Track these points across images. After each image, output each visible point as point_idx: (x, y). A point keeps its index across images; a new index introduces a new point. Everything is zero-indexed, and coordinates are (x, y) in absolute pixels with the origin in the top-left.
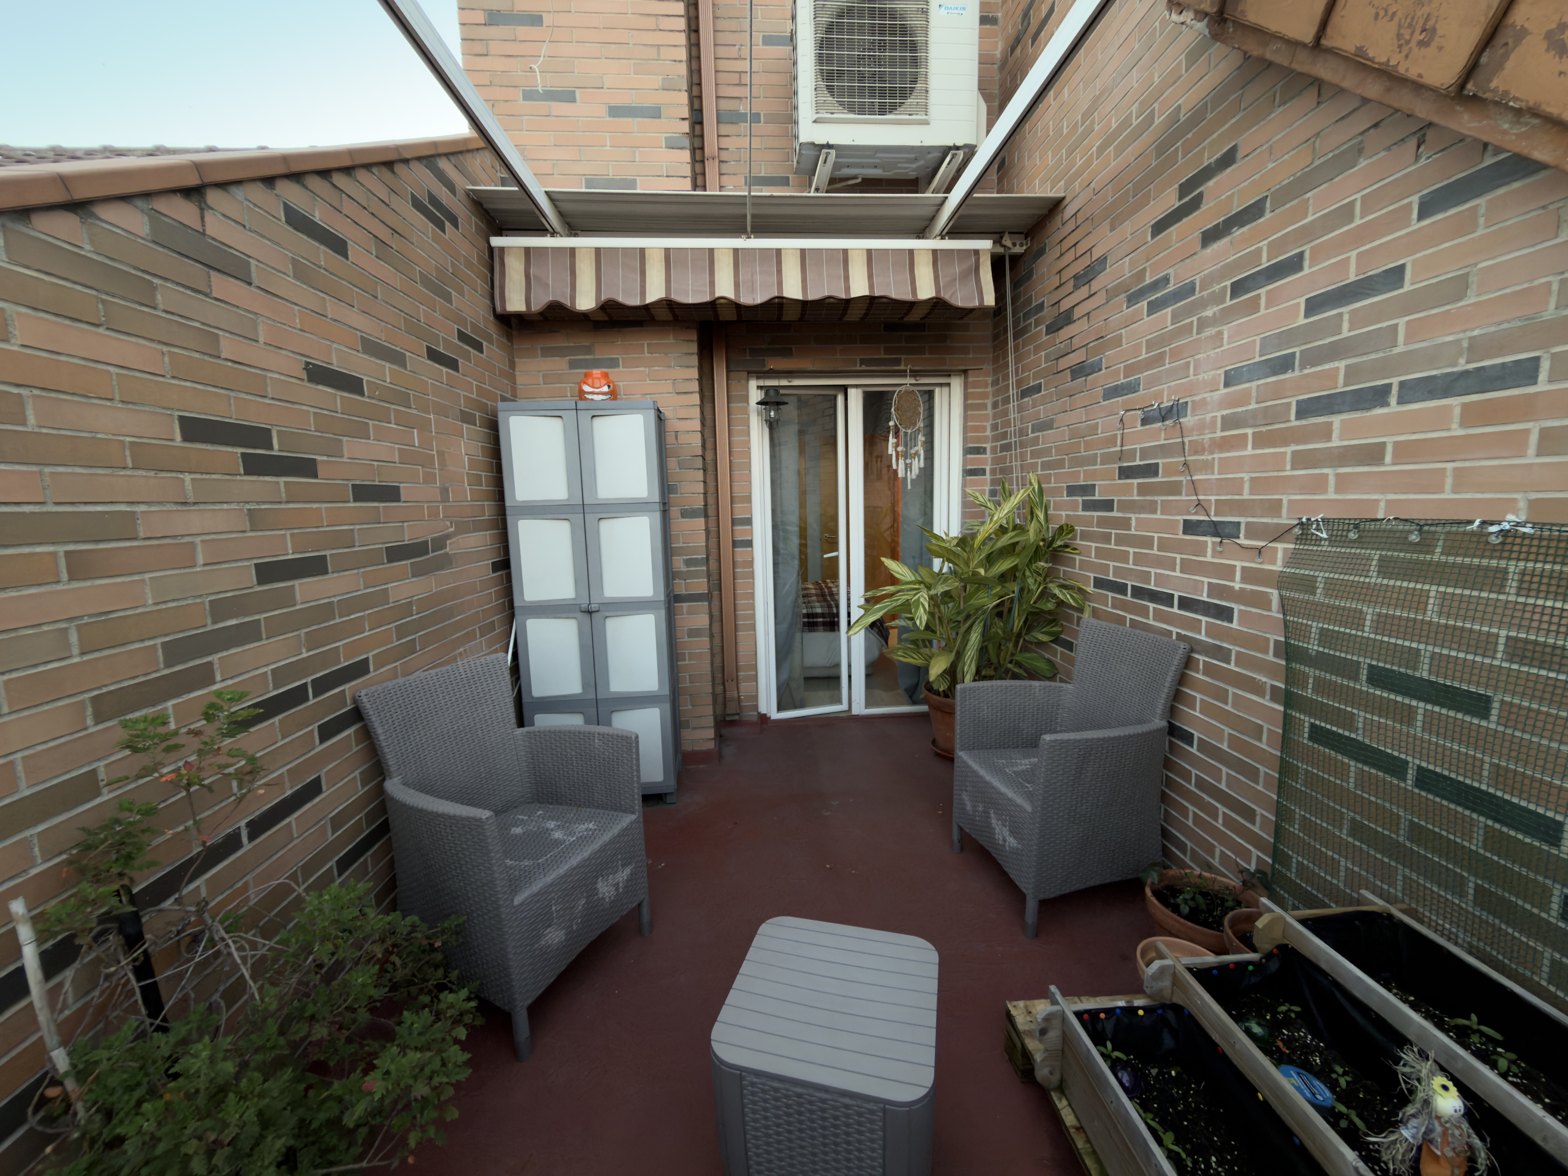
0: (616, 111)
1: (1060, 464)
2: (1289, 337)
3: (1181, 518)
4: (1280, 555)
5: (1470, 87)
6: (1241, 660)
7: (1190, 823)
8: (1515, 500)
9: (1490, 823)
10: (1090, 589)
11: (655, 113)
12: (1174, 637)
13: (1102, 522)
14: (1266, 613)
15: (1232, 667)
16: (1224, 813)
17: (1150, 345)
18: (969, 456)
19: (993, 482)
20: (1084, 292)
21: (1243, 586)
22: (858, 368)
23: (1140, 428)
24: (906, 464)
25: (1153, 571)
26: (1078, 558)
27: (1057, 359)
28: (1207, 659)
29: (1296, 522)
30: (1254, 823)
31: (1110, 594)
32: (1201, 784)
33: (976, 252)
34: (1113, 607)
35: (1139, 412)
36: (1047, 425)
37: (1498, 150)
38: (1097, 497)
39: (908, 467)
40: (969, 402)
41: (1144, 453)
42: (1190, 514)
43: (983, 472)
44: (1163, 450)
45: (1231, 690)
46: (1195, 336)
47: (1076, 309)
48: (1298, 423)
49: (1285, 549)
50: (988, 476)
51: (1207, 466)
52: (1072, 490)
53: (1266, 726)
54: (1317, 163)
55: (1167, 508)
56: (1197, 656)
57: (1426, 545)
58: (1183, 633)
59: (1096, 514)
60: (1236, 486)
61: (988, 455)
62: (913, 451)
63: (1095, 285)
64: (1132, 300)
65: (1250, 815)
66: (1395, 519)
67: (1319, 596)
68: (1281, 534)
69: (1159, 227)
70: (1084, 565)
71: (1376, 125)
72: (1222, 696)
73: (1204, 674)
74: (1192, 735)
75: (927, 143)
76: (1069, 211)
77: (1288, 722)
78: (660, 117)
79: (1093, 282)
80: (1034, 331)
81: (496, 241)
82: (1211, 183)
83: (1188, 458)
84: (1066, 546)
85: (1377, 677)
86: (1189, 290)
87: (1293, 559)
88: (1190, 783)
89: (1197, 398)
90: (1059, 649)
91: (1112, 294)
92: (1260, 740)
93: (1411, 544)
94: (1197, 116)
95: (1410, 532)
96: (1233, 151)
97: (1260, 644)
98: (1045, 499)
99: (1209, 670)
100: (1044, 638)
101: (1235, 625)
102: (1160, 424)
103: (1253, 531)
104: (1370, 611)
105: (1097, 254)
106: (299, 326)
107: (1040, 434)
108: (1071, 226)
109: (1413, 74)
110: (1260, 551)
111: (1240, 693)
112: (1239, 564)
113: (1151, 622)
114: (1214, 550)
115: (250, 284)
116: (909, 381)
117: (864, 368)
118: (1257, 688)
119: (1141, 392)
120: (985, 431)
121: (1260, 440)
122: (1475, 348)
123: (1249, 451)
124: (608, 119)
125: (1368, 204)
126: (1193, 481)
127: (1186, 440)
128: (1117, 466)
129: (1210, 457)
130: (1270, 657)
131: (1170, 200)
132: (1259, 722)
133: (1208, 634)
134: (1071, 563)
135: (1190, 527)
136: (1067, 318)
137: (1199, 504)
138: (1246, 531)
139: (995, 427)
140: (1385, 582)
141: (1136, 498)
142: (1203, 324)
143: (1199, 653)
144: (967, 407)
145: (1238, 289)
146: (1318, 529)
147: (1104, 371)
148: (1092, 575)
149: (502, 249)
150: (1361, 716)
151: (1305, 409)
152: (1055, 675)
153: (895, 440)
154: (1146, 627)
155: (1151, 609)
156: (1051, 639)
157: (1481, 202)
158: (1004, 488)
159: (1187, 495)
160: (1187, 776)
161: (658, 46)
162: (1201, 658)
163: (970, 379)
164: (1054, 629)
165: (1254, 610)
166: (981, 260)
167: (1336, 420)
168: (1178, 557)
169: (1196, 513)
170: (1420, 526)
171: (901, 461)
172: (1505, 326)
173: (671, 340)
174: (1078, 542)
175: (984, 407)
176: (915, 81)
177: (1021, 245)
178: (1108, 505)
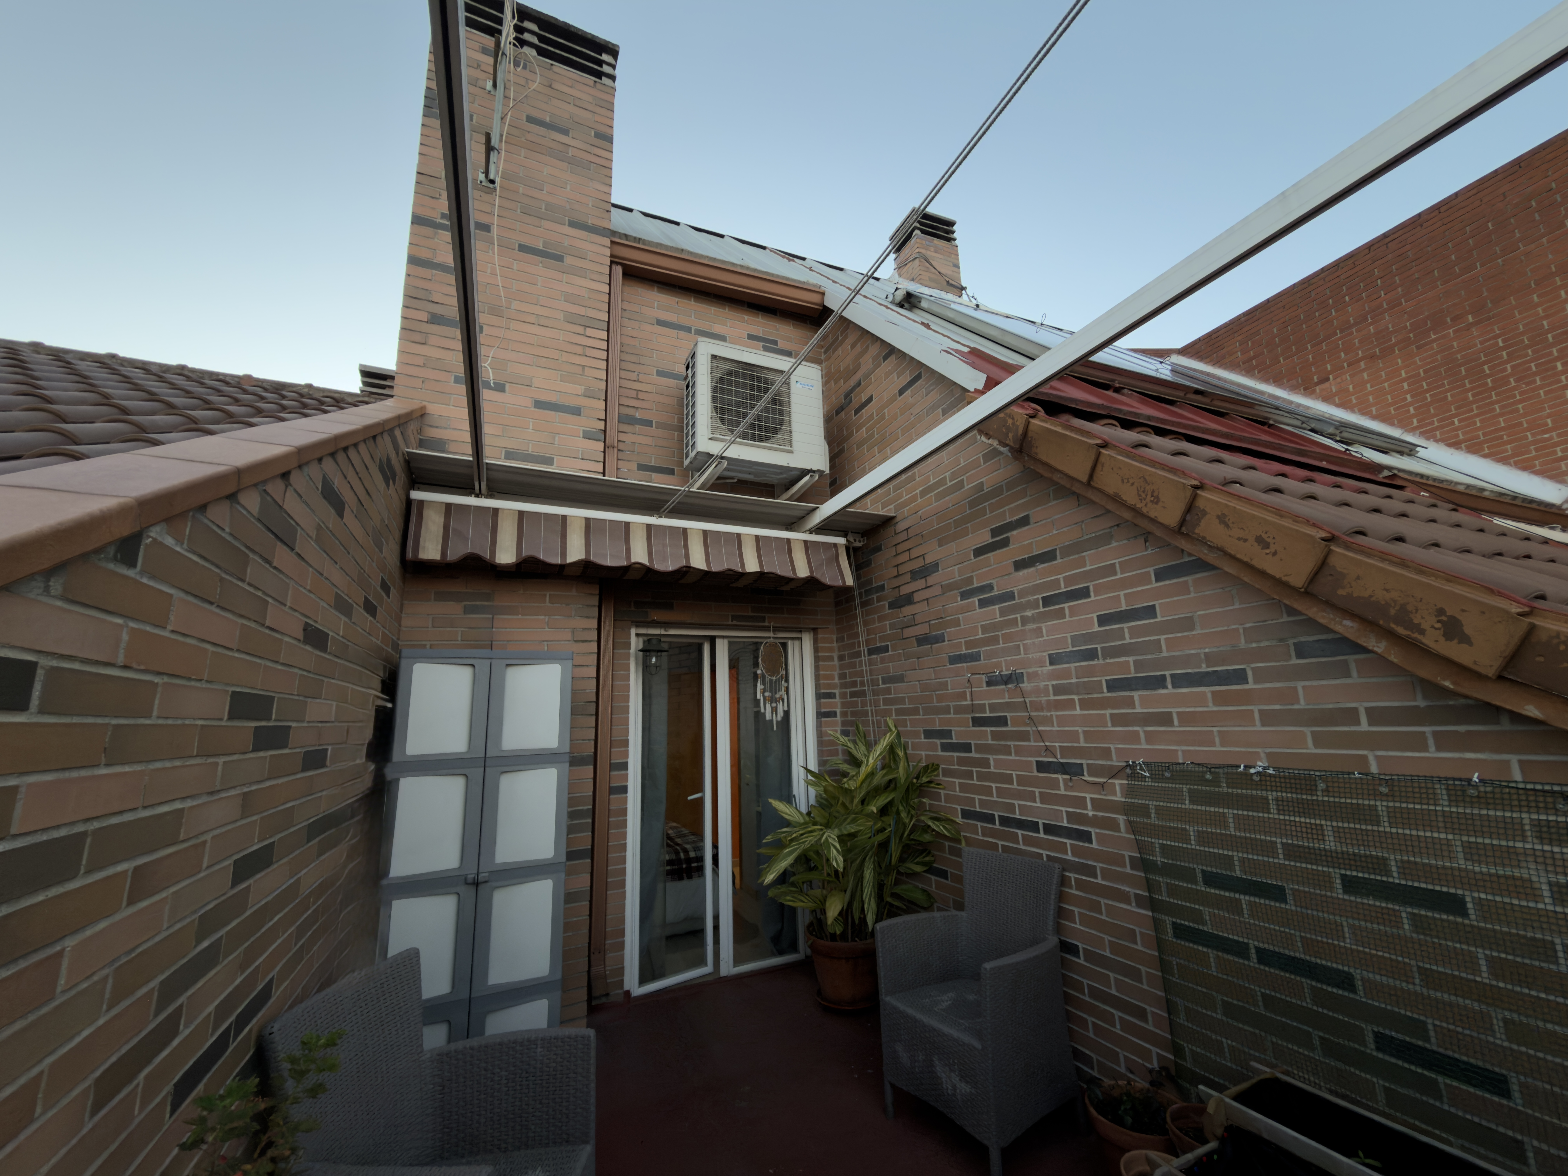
0: (539, 404)
1: (915, 711)
2: (1090, 637)
3: (1034, 759)
4: (1118, 788)
5: (1184, 530)
6: (1106, 874)
7: (1091, 1034)
8: (1258, 753)
9: (1314, 983)
10: (959, 820)
11: (576, 411)
12: (1045, 859)
13: (961, 762)
14: (1117, 834)
15: (1099, 881)
16: (1120, 1017)
17: (985, 629)
18: (823, 700)
19: (844, 723)
20: (921, 583)
21: (1095, 813)
22: (730, 623)
23: (985, 688)
24: (772, 708)
25: (1016, 803)
26: (942, 792)
27: (902, 629)
28: (1077, 876)
29: (1125, 764)
30: (1146, 1021)
31: (979, 824)
32: (1095, 993)
33: (835, 545)
34: (983, 835)
35: (984, 676)
36: (900, 679)
37: (1190, 555)
38: (954, 740)
39: (775, 710)
40: (820, 654)
41: (993, 707)
42: (1041, 756)
43: (834, 714)
44: (1009, 706)
45: (1103, 901)
46: (1020, 628)
47: (915, 594)
48: (1109, 695)
49: (1121, 784)
50: (838, 718)
51: (1048, 721)
52: (929, 734)
53: (1137, 930)
54: (1086, 537)
55: (1019, 751)
56: (1068, 874)
57: (1215, 782)
58: (1053, 854)
59: (956, 754)
60: (1074, 736)
61: (838, 700)
62: (778, 696)
63: (931, 580)
64: (965, 595)
65: (1142, 1014)
66: (1192, 763)
67: (1154, 820)
68: (1116, 773)
69: (979, 552)
70: (948, 798)
71: (1118, 525)
72: (1096, 907)
73: (1077, 889)
74: (1077, 946)
75: (791, 465)
76: (901, 526)
77: (1157, 924)
78: (580, 415)
79: (928, 578)
80: (876, 605)
81: (416, 495)
82: (1015, 533)
83: (1032, 714)
84: (930, 782)
85: (1210, 879)
86: (1010, 596)
87: (1129, 791)
88: (1084, 994)
89: (1030, 670)
90: (933, 878)
91: (947, 588)
92: (1136, 943)
93: (1207, 780)
94: (997, 491)
95: (1205, 773)
96: (1027, 517)
97: (1119, 860)
98: (903, 740)
99: (1080, 885)
100: (918, 869)
101: (1095, 845)
102: (1004, 687)
103: (1094, 771)
104: (1191, 829)
105: (929, 559)
106: (308, 588)
107: (892, 685)
108: (903, 536)
109: (1152, 515)
110: (1102, 785)
111: (1110, 902)
112: (1088, 796)
113: (1022, 847)
114: (1066, 785)
115: (292, 549)
116: (771, 634)
117: (735, 622)
118: (1123, 897)
119: (982, 662)
120: (834, 679)
121: (1084, 704)
122: (1209, 659)
123: (1078, 711)
124: (533, 409)
125: (1125, 566)
126: (1039, 731)
127: (1027, 700)
128: (970, 716)
129: (1049, 714)
130: (1128, 870)
131: (984, 537)
132: (1131, 927)
133: (1073, 855)
134: (937, 797)
135: (1042, 767)
136: (908, 600)
137: (1047, 749)
138: (1088, 770)
139: (842, 676)
140: (1195, 807)
141: (990, 742)
142: (1025, 621)
143: (1070, 872)
144: (817, 659)
145: (1047, 601)
146: (1141, 769)
147: (946, 643)
148: (959, 808)
149: (421, 503)
150: (1206, 911)
151: (1112, 686)
152: (932, 904)
153: (762, 687)
154: (1019, 852)
155: (1020, 836)
156: (925, 869)
157: (1189, 579)
158: (858, 728)
159: (1035, 741)
160: (1079, 987)
161: (583, 366)
162: (1072, 875)
163: (820, 636)
164: (927, 859)
165: (1107, 832)
166: (839, 552)
167: (1136, 695)
168: (1037, 791)
169: (1045, 756)
170: (1210, 768)
171: (768, 706)
172: (1221, 649)
173: (574, 592)
174: (941, 778)
175: (831, 659)
176: (781, 424)
177: (860, 541)
178: (967, 748)
